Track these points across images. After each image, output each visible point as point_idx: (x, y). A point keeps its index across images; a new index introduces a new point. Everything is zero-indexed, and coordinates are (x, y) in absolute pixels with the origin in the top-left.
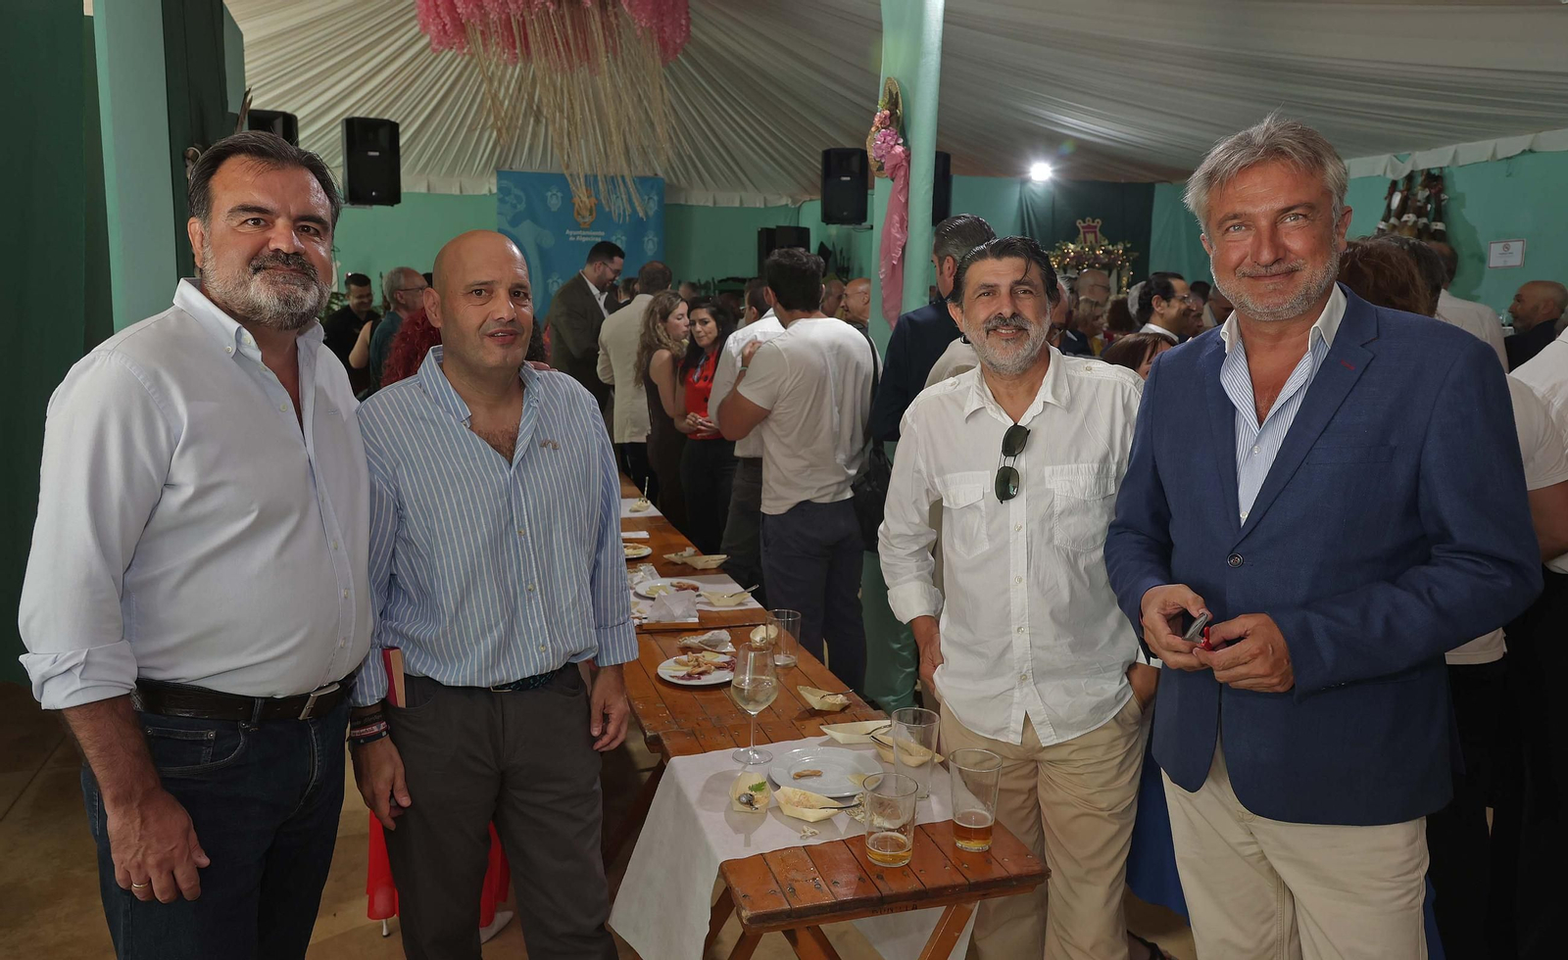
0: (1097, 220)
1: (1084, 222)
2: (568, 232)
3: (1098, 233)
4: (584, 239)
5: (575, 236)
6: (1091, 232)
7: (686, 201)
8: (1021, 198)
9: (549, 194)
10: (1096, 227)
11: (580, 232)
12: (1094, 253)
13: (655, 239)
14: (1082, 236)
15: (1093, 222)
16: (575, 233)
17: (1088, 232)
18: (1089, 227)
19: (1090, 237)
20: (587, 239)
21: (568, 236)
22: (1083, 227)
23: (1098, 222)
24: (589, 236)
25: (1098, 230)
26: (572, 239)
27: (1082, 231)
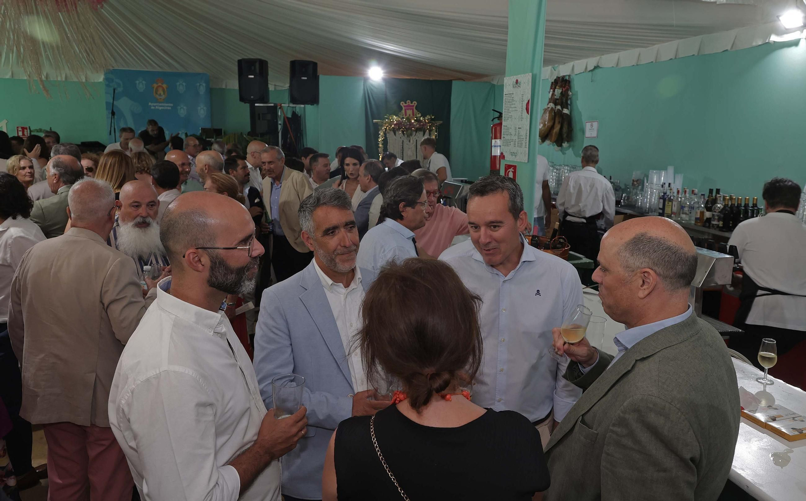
0: (414, 102)
1: (406, 103)
2: (150, 104)
3: (415, 110)
4: (160, 108)
5: (155, 106)
6: (410, 109)
7: (226, 86)
8: (364, 89)
9: (137, 82)
10: (413, 106)
11: (158, 104)
12: (410, 122)
13: (205, 108)
14: (403, 111)
15: (412, 103)
16: (155, 104)
17: (408, 109)
18: (409, 106)
19: (409, 112)
20: (162, 108)
21: (151, 106)
22: (405, 106)
23: (415, 103)
24: (163, 106)
25: (414, 108)
26: (153, 108)
27: (404, 108)
